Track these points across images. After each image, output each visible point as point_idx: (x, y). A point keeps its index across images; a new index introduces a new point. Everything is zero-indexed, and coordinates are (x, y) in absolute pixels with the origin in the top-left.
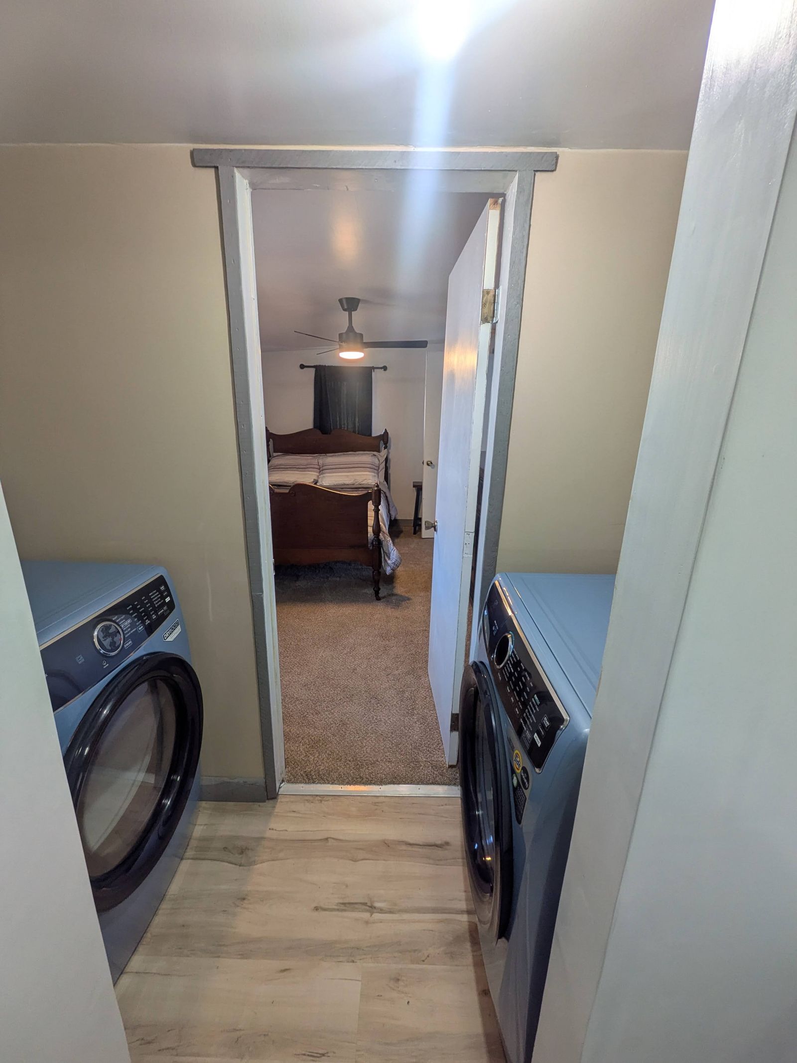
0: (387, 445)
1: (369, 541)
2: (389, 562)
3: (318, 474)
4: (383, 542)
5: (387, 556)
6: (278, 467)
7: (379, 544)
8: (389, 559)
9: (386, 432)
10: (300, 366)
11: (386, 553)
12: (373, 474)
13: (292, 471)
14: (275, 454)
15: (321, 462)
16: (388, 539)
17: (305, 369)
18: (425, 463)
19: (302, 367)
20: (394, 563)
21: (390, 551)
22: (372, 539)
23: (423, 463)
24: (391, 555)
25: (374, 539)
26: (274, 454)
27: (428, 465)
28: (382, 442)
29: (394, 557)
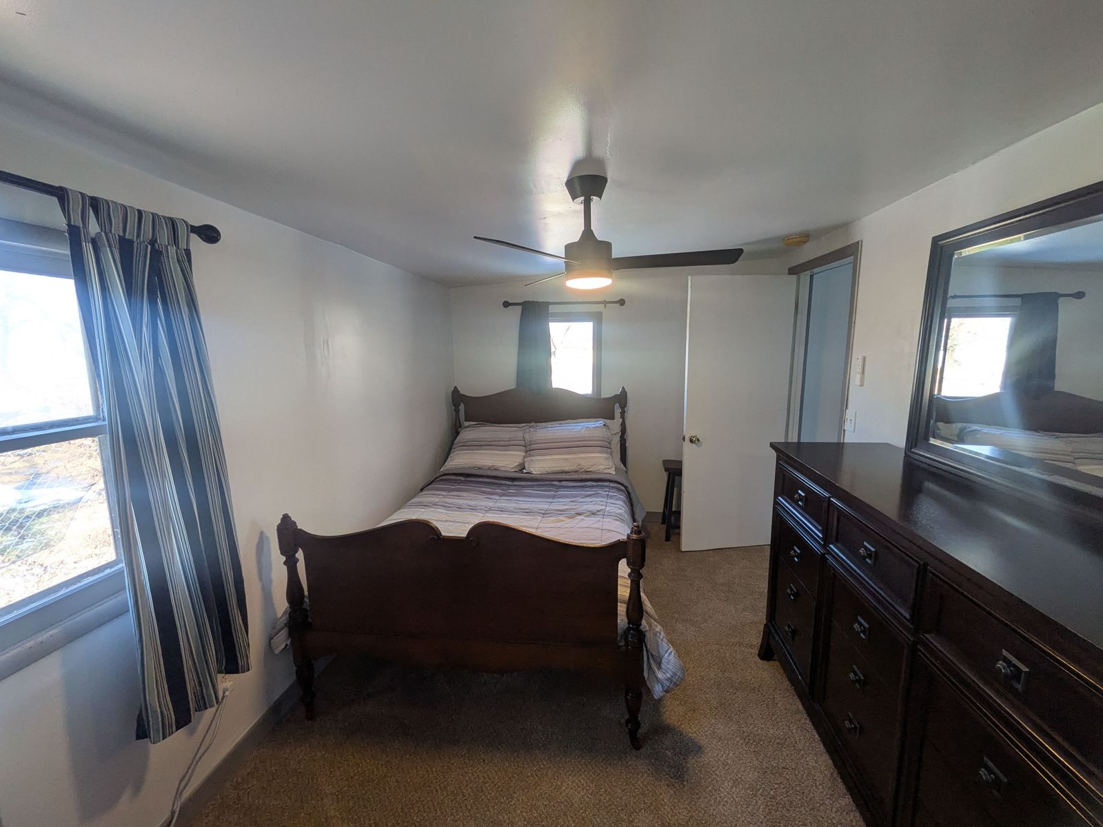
0: (625, 409)
1: (620, 631)
2: (660, 675)
3: (523, 454)
4: (647, 634)
5: (655, 661)
6: (469, 444)
7: (637, 636)
8: (659, 667)
9: (624, 393)
10: (503, 304)
11: (652, 655)
12: (605, 455)
13: (489, 449)
14: (467, 424)
15: (527, 437)
16: (657, 630)
17: (510, 307)
18: (687, 439)
19: (506, 304)
20: (669, 679)
21: (662, 652)
22: (625, 628)
23: (684, 439)
24: (664, 661)
25: (629, 628)
26: (465, 423)
27: (691, 441)
28: (617, 405)
29: (670, 667)
